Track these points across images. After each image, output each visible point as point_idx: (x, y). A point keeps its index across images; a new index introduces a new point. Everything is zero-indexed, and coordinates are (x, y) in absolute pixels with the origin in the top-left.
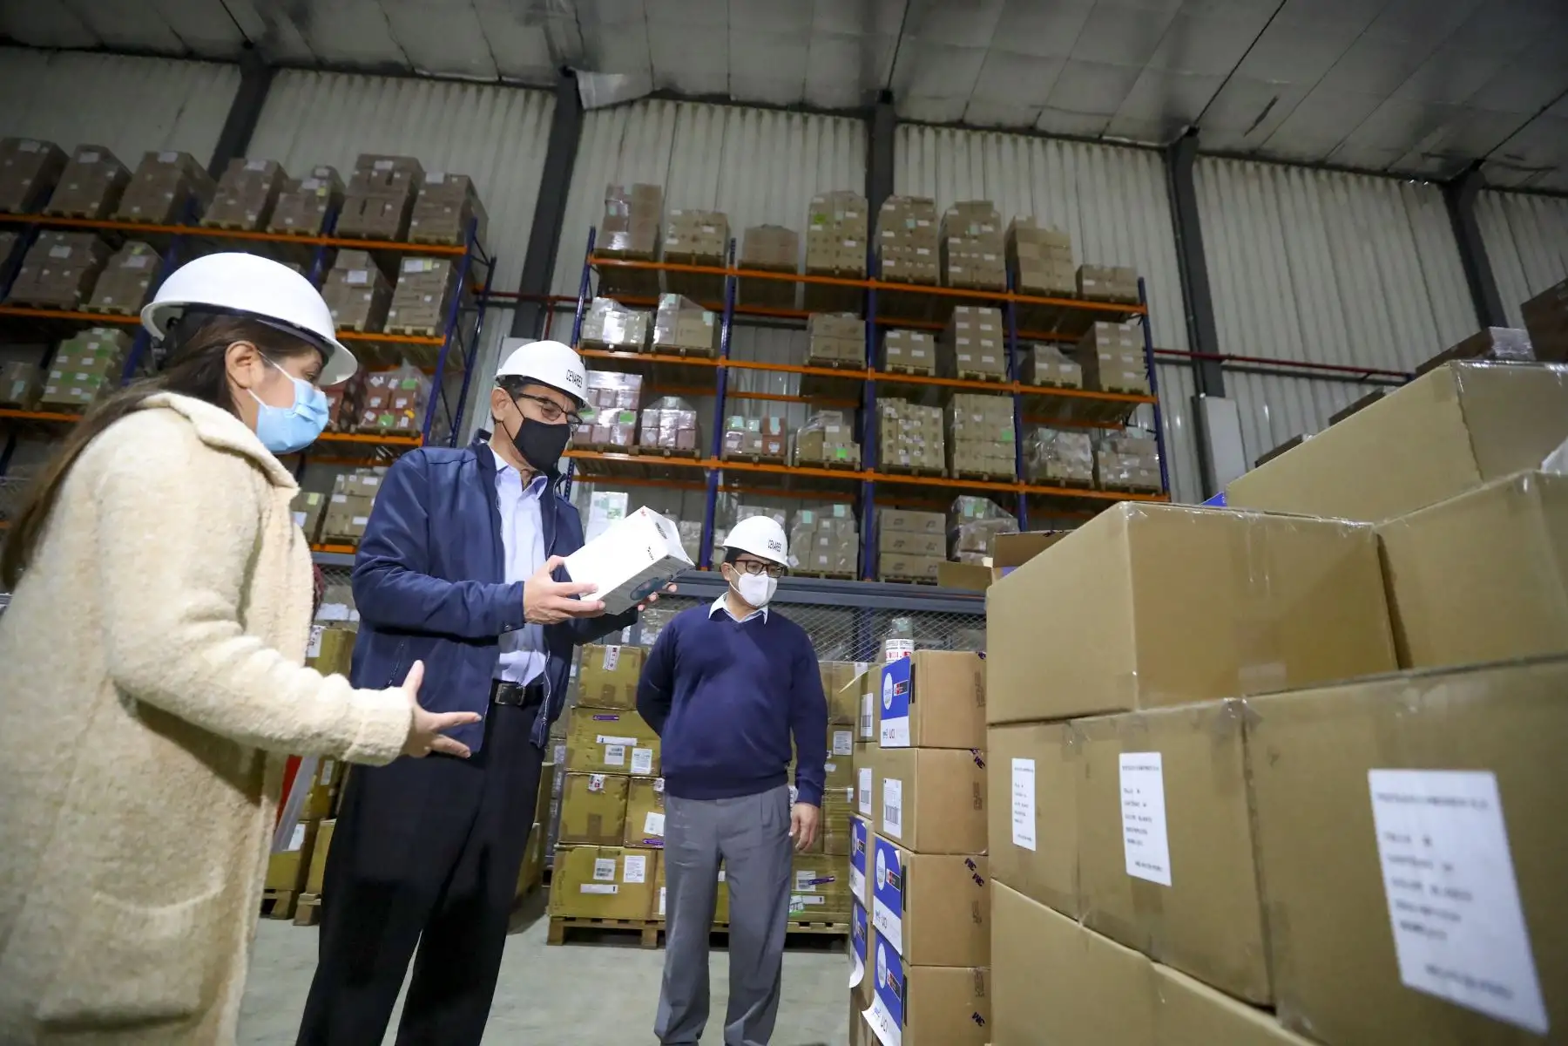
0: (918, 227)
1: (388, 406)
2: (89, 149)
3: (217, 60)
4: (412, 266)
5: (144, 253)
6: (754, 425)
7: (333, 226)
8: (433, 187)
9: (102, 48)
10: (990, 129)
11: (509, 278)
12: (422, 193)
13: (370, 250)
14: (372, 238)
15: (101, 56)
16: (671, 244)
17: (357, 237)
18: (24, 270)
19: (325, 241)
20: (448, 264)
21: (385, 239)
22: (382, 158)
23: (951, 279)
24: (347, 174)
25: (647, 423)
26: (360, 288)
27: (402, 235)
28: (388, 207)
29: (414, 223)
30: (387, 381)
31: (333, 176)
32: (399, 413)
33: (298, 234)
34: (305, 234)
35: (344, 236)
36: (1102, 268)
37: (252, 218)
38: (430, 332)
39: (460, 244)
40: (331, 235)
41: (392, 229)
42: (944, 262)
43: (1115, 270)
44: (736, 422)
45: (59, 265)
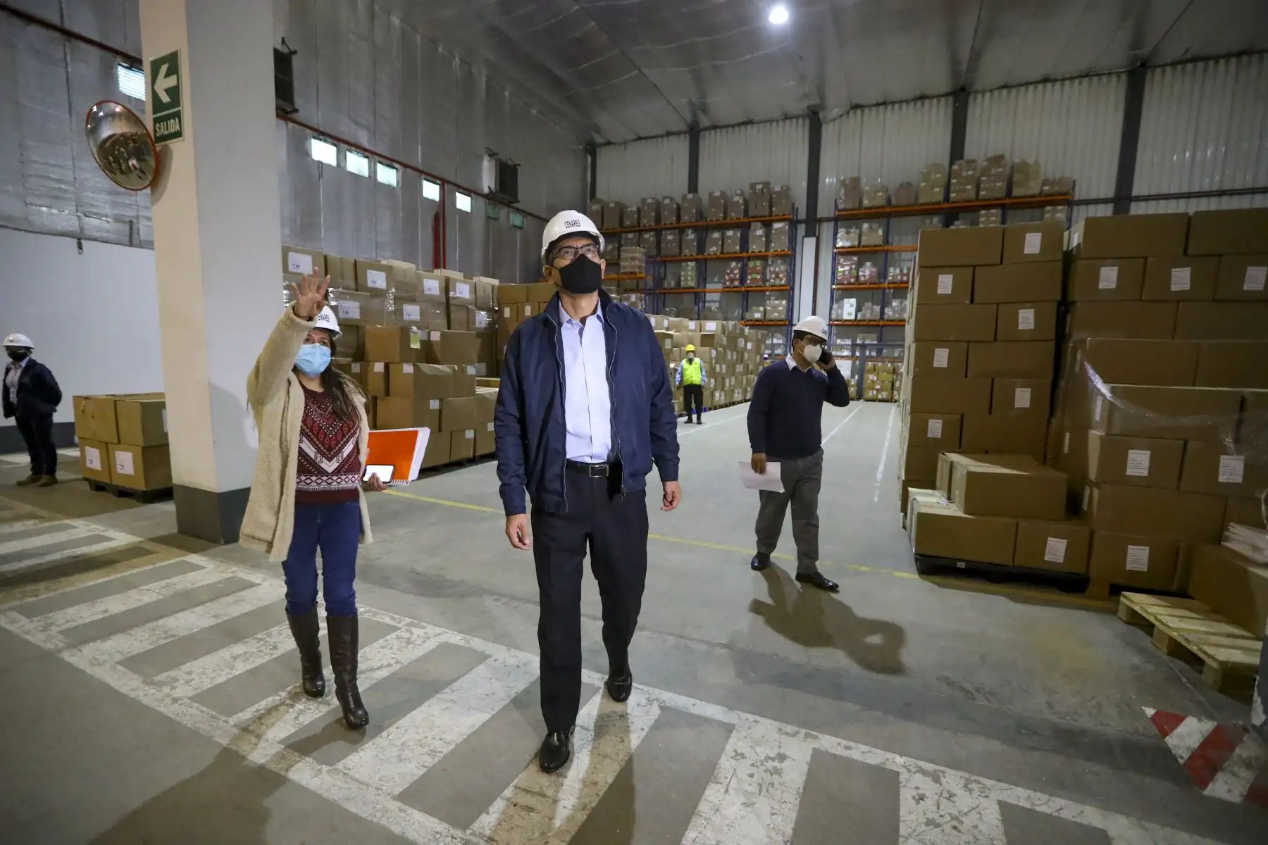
0: (968, 175)
1: (777, 276)
2: (666, 198)
3: (678, 133)
4: (777, 226)
5: (692, 233)
6: (898, 271)
7: (748, 214)
8: (778, 193)
9: (640, 138)
10: (1022, 85)
11: (802, 214)
12: (774, 196)
13: (762, 221)
14: (761, 217)
15: (638, 142)
16: (866, 202)
17: (756, 217)
18: (662, 245)
19: (746, 220)
20: (787, 222)
21: (765, 216)
22: (758, 183)
23: (980, 197)
24: (747, 191)
25: (861, 274)
26: (761, 236)
27: (771, 214)
28: (764, 204)
29: (774, 209)
30: (775, 268)
31: (742, 194)
32: (781, 279)
33: (737, 219)
34: (739, 219)
35: (752, 217)
36: (1054, 179)
37: (722, 215)
38: (786, 250)
39: (790, 214)
40: (748, 218)
41: (767, 213)
42: (978, 190)
43: (1060, 179)
44: (892, 270)
45: (671, 242)
